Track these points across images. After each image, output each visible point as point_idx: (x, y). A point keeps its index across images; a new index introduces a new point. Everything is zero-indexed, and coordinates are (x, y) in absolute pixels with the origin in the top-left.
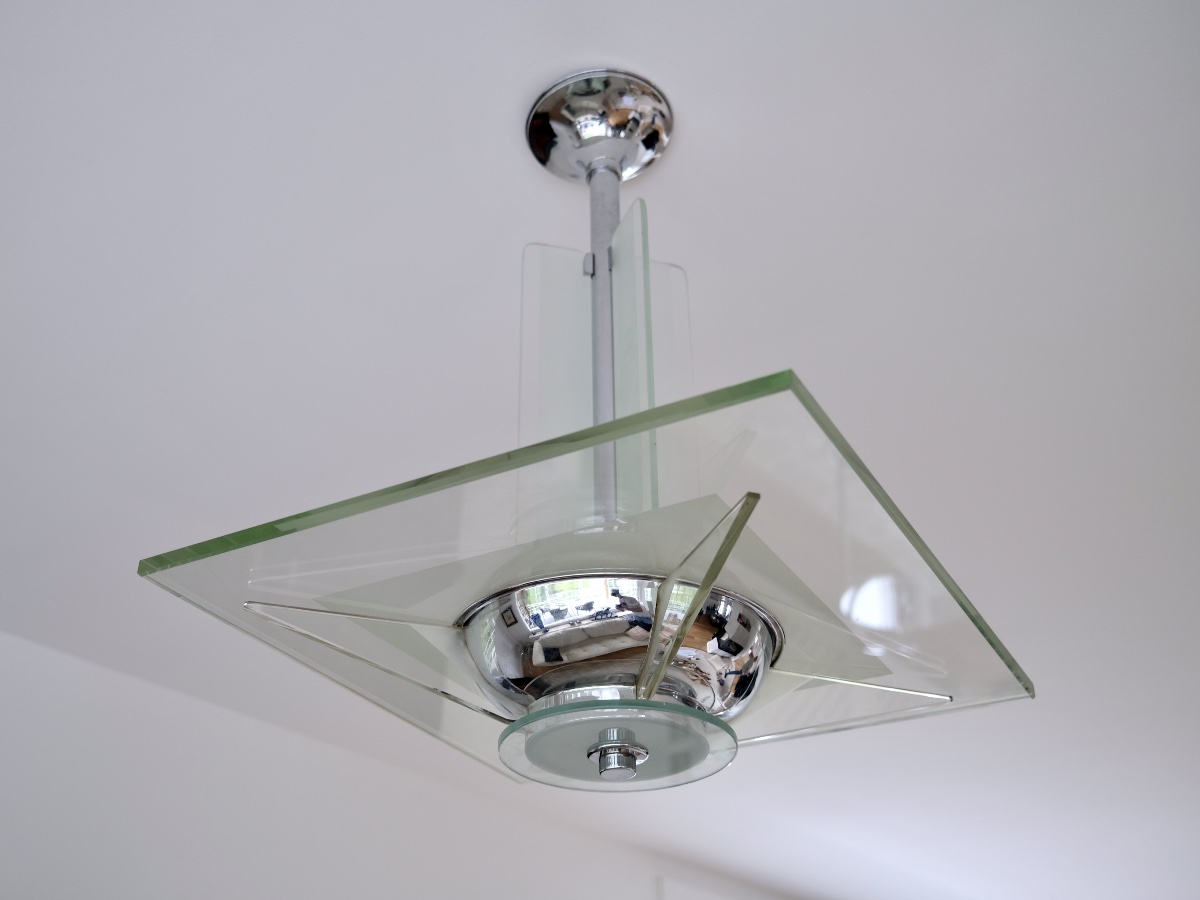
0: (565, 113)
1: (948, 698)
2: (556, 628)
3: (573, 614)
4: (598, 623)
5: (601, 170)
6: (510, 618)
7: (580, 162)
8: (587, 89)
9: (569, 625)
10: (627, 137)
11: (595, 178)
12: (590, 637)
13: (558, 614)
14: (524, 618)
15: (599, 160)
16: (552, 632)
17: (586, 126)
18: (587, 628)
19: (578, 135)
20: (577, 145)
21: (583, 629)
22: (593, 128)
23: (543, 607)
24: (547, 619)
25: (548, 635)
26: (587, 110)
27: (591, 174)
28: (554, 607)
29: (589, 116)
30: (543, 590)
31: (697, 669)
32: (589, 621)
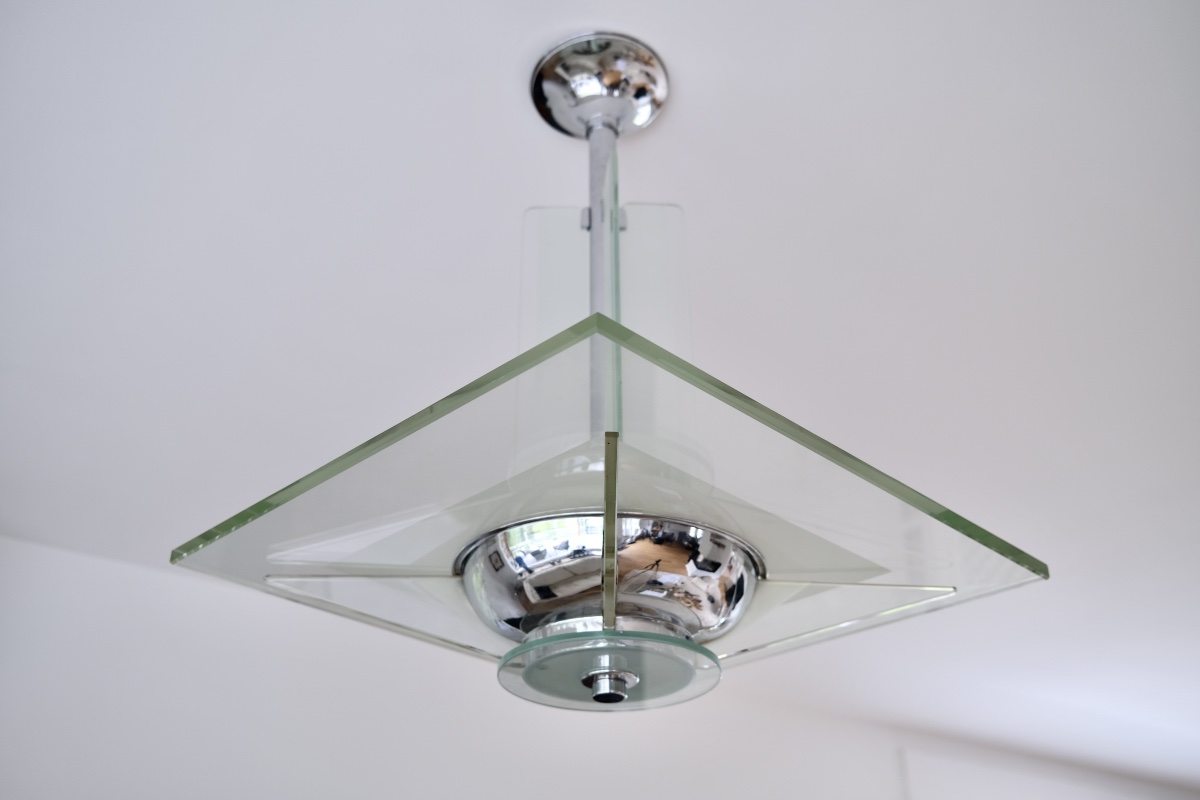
0: (560, 70)
1: (952, 589)
2: (541, 569)
3: (552, 554)
4: (578, 560)
5: (598, 127)
6: (497, 562)
7: (580, 119)
8: (585, 50)
9: (550, 565)
10: (621, 96)
11: (593, 135)
12: (576, 575)
13: (537, 554)
14: (509, 561)
15: (596, 118)
16: (538, 572)
17: (581, 84)
18: (569, 567)
19: (573, 94)
20: (572, 102)
21: (565, 568)
22: (588, 86)
23: (523, 549)
24: (529, 561)
25: (533, 576)
26: (583, 69)
27: (589, 130)
28: (534, 548)
29: (585, 76)
30: (522, 531)
31: (687, 593)
32: (568, 559)
